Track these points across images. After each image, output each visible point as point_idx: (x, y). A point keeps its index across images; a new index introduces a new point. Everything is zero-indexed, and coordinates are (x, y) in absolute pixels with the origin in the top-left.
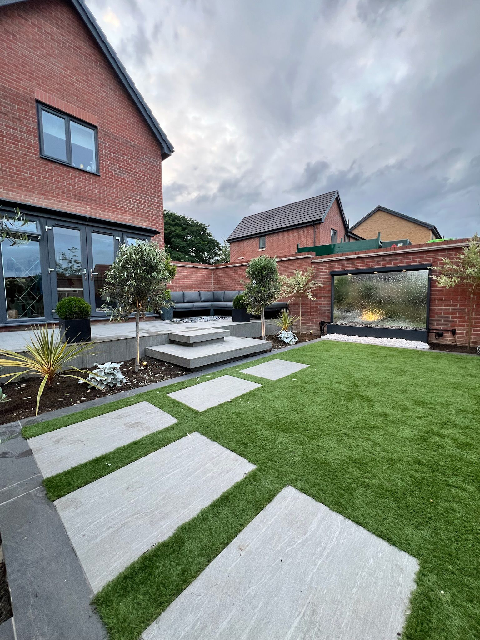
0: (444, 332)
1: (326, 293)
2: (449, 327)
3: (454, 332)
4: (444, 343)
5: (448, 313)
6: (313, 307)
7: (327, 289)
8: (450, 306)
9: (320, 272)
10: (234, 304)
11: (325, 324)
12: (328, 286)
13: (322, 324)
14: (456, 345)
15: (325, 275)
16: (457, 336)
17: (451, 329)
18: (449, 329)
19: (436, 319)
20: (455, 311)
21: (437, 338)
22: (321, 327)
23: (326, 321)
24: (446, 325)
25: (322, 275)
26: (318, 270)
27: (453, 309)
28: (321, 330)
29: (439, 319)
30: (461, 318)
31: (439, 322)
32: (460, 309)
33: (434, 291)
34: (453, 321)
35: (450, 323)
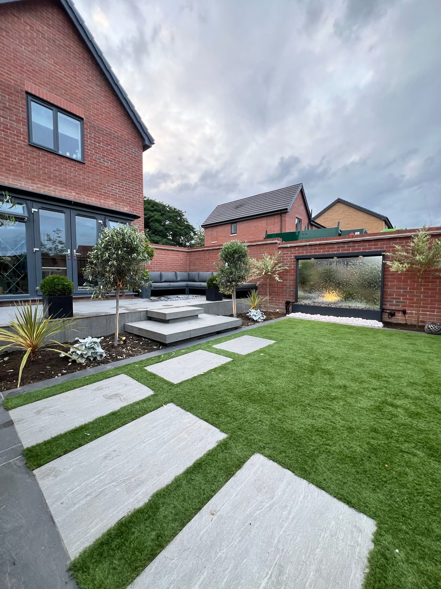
0: (396, 312)
1: (291, 275)
2: (400, 308)
3: (404, 312)
4: (396, 322)
5: (400, 295)
6: (280, 288)
7: (292, 271)
8: (401, 288)
9: (286, 256)
10: (207, 284)
11: (290, 304)
12: (293, 269)
13: (288, 303)
14: (406, 324)
15: (290, 259)
16: (407, 316)
17: (402, 310)
18: (400, 309)
19: (389, 300)
20: (405, 293)
21: (390, 317)
22: (286, 306)
23: (291, 300)
24: (398, 305)
25: (287, 259)
26: (285, 254)
27: (404, 292)
28: (286, 309)
29: (392, 300)
30: (411, 299)
31: (392, 303)
32: (409, 292)
33: (387, 275)
34: (404, 302)
35: (401, 304)
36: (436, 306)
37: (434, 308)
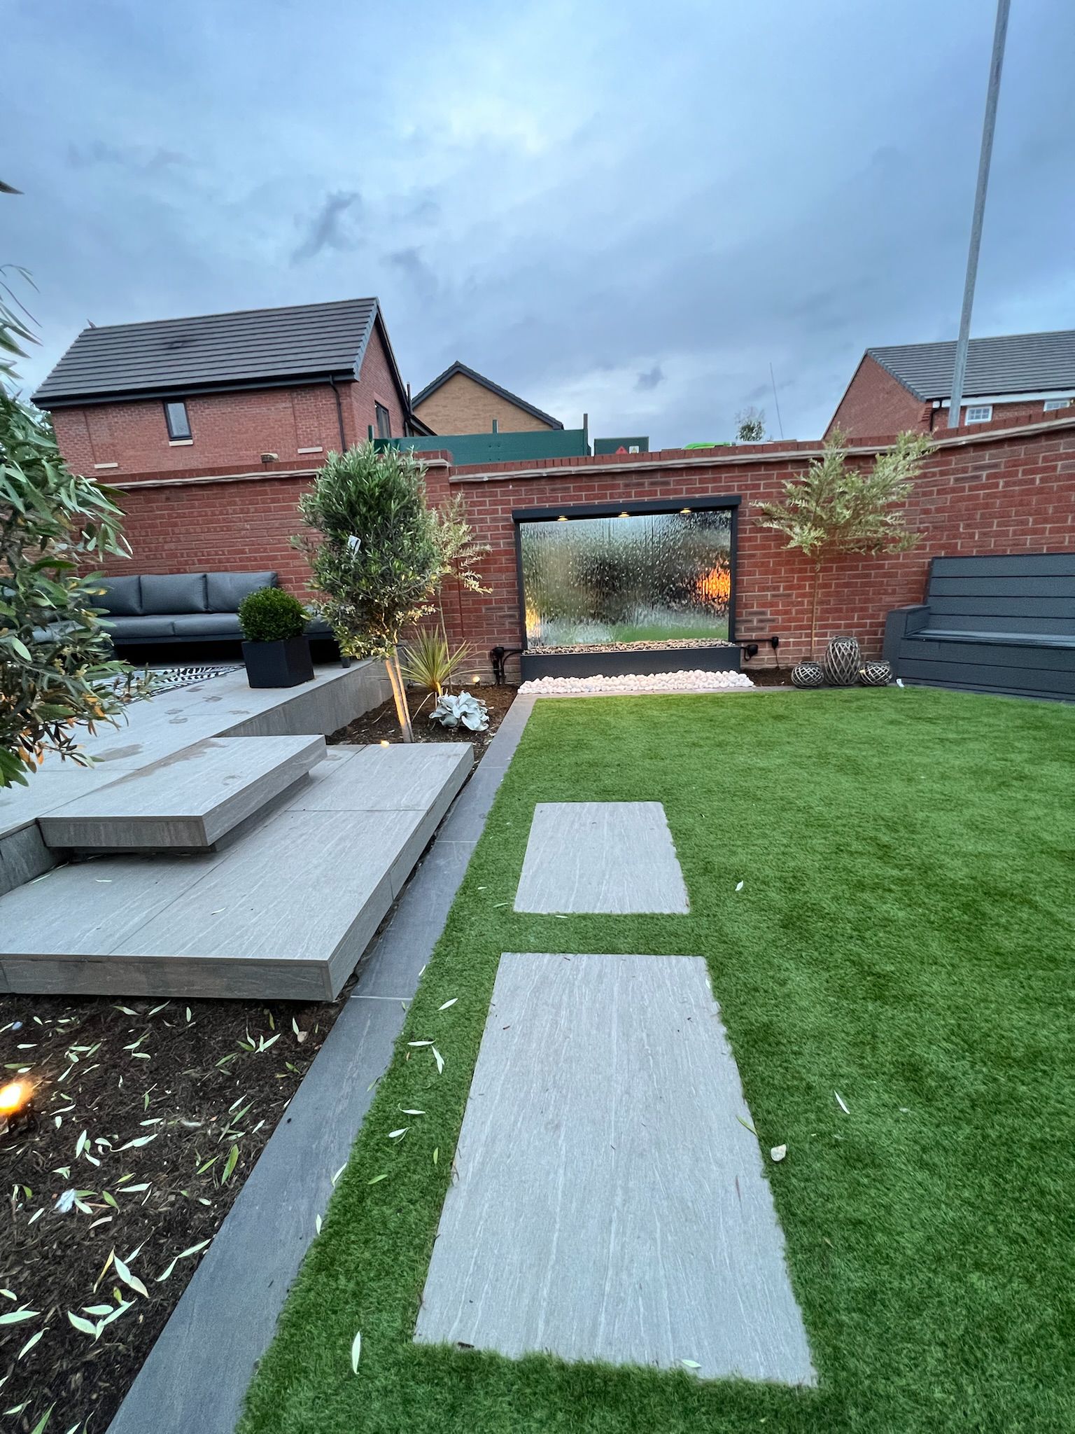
0: (759, 645)
1: (500, 570)
2: (766, 634)
3: (774, 643)
4: (759, 667)
5: (764, 605)
6: (469, 611)
7: (503, 559)
8: (767, 589)
9: (480, 512)
11: (507, 654)
12: (506, 552)
13: (498, 656)
14: (778, 667)
15: (494, 520)
16: (779, 650)
17: (770, 637)
18: (765, 638)
19: (744, 618)
20: (775, 600)
21: (747, 657)
22: (495, 664)
23: (508, 645)
24: (762, 629)
25: (483, 520)
26: (473, 504)
27: (773, 596)
28: (496, 673)
29: (749, 618)
30: (787, 612)
31: (749, 625)
32: (784, 595)
33: (743, 557)
34: (773, 620)
35: (768, 625)
36: (830, 622)
37: (825, 627)
